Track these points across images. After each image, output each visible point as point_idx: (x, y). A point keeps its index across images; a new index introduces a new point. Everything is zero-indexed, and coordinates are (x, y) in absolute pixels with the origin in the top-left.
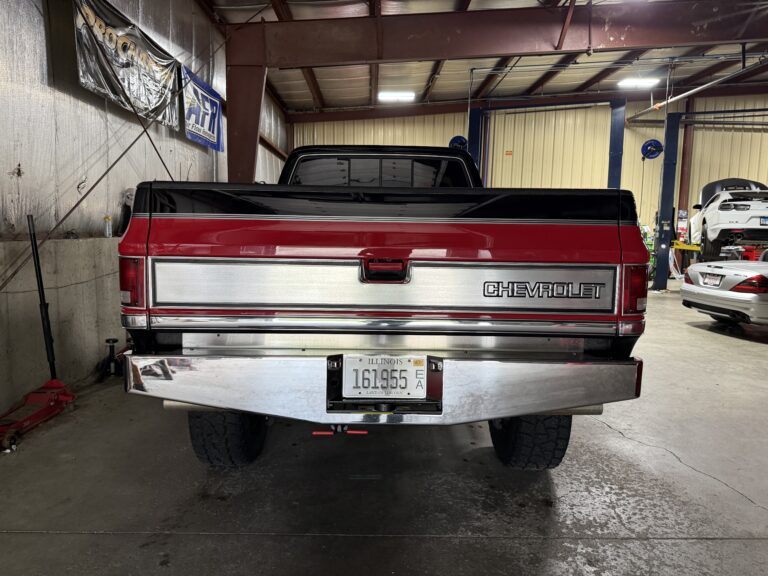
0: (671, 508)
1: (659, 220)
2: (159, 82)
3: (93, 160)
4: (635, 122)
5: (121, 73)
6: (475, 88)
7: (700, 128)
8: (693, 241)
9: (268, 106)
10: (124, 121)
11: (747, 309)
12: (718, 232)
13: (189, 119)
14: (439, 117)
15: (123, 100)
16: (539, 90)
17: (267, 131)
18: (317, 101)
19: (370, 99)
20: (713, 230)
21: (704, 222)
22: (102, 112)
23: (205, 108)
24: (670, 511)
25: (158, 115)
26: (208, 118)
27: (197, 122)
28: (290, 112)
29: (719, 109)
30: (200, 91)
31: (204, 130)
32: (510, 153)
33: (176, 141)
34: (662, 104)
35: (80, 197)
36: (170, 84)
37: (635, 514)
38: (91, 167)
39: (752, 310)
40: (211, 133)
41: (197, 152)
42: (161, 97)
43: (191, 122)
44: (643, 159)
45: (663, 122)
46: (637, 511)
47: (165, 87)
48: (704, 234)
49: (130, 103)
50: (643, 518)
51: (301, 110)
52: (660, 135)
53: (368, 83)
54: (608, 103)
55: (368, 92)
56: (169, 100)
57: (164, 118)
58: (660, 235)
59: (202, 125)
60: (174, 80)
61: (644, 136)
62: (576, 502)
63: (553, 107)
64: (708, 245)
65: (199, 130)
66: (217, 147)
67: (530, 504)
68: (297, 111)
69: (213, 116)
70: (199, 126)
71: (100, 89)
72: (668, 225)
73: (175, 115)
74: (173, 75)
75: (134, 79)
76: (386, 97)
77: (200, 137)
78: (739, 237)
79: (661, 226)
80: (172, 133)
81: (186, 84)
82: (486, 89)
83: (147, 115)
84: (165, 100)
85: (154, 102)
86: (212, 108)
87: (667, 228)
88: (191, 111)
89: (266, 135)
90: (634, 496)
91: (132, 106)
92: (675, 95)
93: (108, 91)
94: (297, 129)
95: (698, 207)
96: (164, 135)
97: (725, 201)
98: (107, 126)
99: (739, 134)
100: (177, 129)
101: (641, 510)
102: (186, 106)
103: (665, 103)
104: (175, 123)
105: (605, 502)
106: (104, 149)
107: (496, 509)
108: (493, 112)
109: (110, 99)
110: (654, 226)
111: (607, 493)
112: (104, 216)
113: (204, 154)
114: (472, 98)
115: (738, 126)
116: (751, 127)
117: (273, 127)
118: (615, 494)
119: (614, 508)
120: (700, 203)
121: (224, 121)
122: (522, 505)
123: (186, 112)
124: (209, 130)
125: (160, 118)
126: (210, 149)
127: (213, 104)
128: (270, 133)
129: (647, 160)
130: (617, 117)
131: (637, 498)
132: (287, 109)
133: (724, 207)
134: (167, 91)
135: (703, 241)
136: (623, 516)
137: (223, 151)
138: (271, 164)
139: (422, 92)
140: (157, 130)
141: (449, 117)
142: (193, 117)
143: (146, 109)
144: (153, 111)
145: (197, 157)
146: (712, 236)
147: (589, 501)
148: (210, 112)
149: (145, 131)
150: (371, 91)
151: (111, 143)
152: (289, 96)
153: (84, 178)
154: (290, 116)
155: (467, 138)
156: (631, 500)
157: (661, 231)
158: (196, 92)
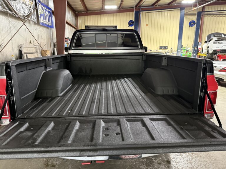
0: (210, 162)
1: (194, 47)
2: (28, 6)
3: (5, 36)
4: (187, 14)
5: (12, 3)
6: (136, 4)
7: (207, 16)
8: (204, 53)
9: (69, 11)
10: (16, 21)
11: (223, 77)
12: (213, 51)
13: (41, 18)
14: (125, 13)
15: (14, 13)
16: (156, 4)
17: (69, 20)
18: (85, 9)
19: (102, 8)
20: (211, 50)
21: (208, 47)
22: (7, 18)
23: (46, 14)
24: (210, 163)
25: (28, 18)
26: (48, 17)
27: (44, 19)
28: (77, 13)
29: (213, 10)
30: (44, 8)
31: (46, 22)
32: (147, 25)
33: (37, 26)
34: (196, 8)
35: (1, 49)
36: (32, 6)
37: (199, 166)
38: (5, 38)
39: (225, 78)
40: (49, 22)
41: (45, 29)
42: (29, 11)
43: (41, 20)
44: (189, 27)
45: (196, 14)
46: (199, 164)
47: (30, 7)
48: (208, 51)
49: (17, 14)
50: (202, 168)
51: (80, 12)
52: (195, 19)
53: (101, 2)
54: (179, 9)
55: (102, 6)
56: (32, 12)
57: (31, 18)
58: (194, 51)
59: (46, 20)
60: (34, 4)
61: (189, 19)
62: (178, 161)
63: (161, 10)
64: (209, 54)
65: (45, 22)
66: (52, 27)
67: (162, 163)
68: (79, 12)
69: (50, 16)
70: (45, 20)
71: (4, 10)
72: (196, 48)
73: (35, 17)
74: (33, 3)
75: (18, 5)
76: (107, 7)
77: (45, 24)
78: (219, 52)
79: (194, 48)
80: (35, 23)
81: (39, 6)
82: (140, 4)
83: (24, 18)
84: (31, 12)
85: (27, 13)
86: (49, 13)
87: (196, 49)
88: (41, 15)
89: (69, 22)
90: (197, 157)
91: (18, 15)
92: (200, 5)
93: (8, 10)
94: (79, 18)
95: (206, 42)
96: (32, 24)
97: (215, 41)
98: (9, 23)
99: (218, 18)
100: (36, 22)
101: (200, 164)
102: (39, 14)
103: (197, 8)
104: (35, 20)
105: (188, 160)
106: (9, 31)
107: (151, 166)
108: (142, 12)
109: (9, 13)
110: (192, 48)
111: (188, 156)
112: (11, 55)
113: (48, 29)
114: (135, 7)
115: (218, 15)
116: (222, 15)
117: (71, 18)
118: (191, 156)
119: (191, 163)
120: (206, 41)
121: (53, 17)
122: (159, 164)
123: (39, 16)
124: (49, 21)
125: (30, 19)
126: (50, 28)
127: (49, 12)
128: (70, 20)
129: (190, 27)
130: (182, 14)
131: (198, 158)
132: (75, 12)
133: (215, 43)
134: (31, 9)
135: (207, 53)
136: (195, 167)
137: (54, 28)
138: (71, 30)
139: (119, 6)
140: (29, 23)
141: (128, 13)
142: (42, 17)
143: (24, 16)
144: (27, 16)
145: (45, 31)
146: (211, 52)
147: (182, 160)
148: (48, 15)
149: (24, 24)
150: (102, 5)
151: (12, 29)
152: (76, 8)
153: (2, 42)
154: (77, 14)
155: (134, 21)
156: (197, 159)
157: (194, 50)
158: (42, 8)
